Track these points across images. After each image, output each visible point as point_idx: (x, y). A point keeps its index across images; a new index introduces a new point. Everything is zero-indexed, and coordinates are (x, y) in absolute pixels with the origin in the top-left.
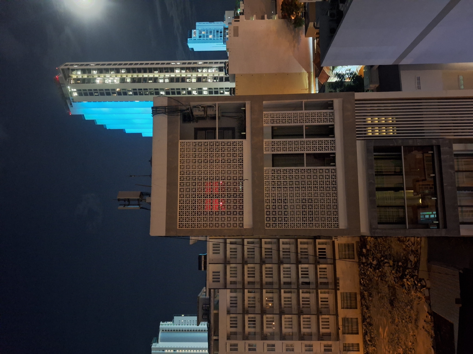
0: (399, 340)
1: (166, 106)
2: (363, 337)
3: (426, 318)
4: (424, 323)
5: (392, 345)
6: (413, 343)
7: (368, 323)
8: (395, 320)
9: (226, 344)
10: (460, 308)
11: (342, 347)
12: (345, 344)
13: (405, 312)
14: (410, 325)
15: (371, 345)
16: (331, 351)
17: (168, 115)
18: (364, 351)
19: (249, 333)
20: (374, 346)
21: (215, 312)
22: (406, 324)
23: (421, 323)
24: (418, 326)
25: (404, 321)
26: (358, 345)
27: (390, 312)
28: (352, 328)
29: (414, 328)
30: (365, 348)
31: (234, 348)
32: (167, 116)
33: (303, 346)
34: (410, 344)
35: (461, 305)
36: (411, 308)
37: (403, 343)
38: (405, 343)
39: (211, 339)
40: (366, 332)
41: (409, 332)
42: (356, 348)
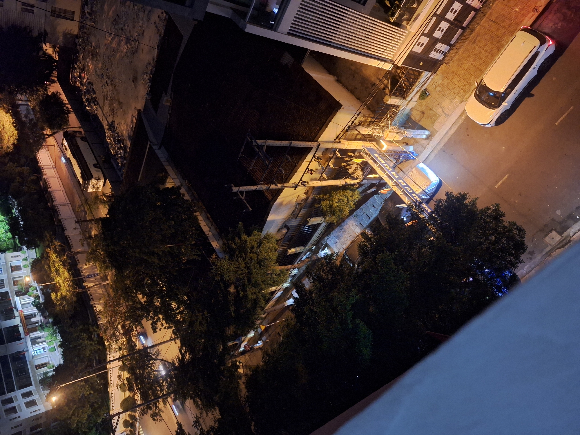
0: (124, 25)
2: (82, 5)
3: (161, 14)
4: (157, 20)
5: (115, 28)
6: (139, 35)
11: (49, 10)
12: (55, 8)
14: (141, 15)
15: (91, 19)
16: (33, 13)
18: (79, 23)
20: (94, 22)
22: (137, 11)
23: (154, 18)
24: (150, 19)
25: (136, 7)
26: (73, 13)
29: (145, 19)
30: (82, 20)
34: (136, 34)
37: (128, 30)
38: (130, 32)
40: (87, 1)
41: (139, 22)
42: (69, 16)
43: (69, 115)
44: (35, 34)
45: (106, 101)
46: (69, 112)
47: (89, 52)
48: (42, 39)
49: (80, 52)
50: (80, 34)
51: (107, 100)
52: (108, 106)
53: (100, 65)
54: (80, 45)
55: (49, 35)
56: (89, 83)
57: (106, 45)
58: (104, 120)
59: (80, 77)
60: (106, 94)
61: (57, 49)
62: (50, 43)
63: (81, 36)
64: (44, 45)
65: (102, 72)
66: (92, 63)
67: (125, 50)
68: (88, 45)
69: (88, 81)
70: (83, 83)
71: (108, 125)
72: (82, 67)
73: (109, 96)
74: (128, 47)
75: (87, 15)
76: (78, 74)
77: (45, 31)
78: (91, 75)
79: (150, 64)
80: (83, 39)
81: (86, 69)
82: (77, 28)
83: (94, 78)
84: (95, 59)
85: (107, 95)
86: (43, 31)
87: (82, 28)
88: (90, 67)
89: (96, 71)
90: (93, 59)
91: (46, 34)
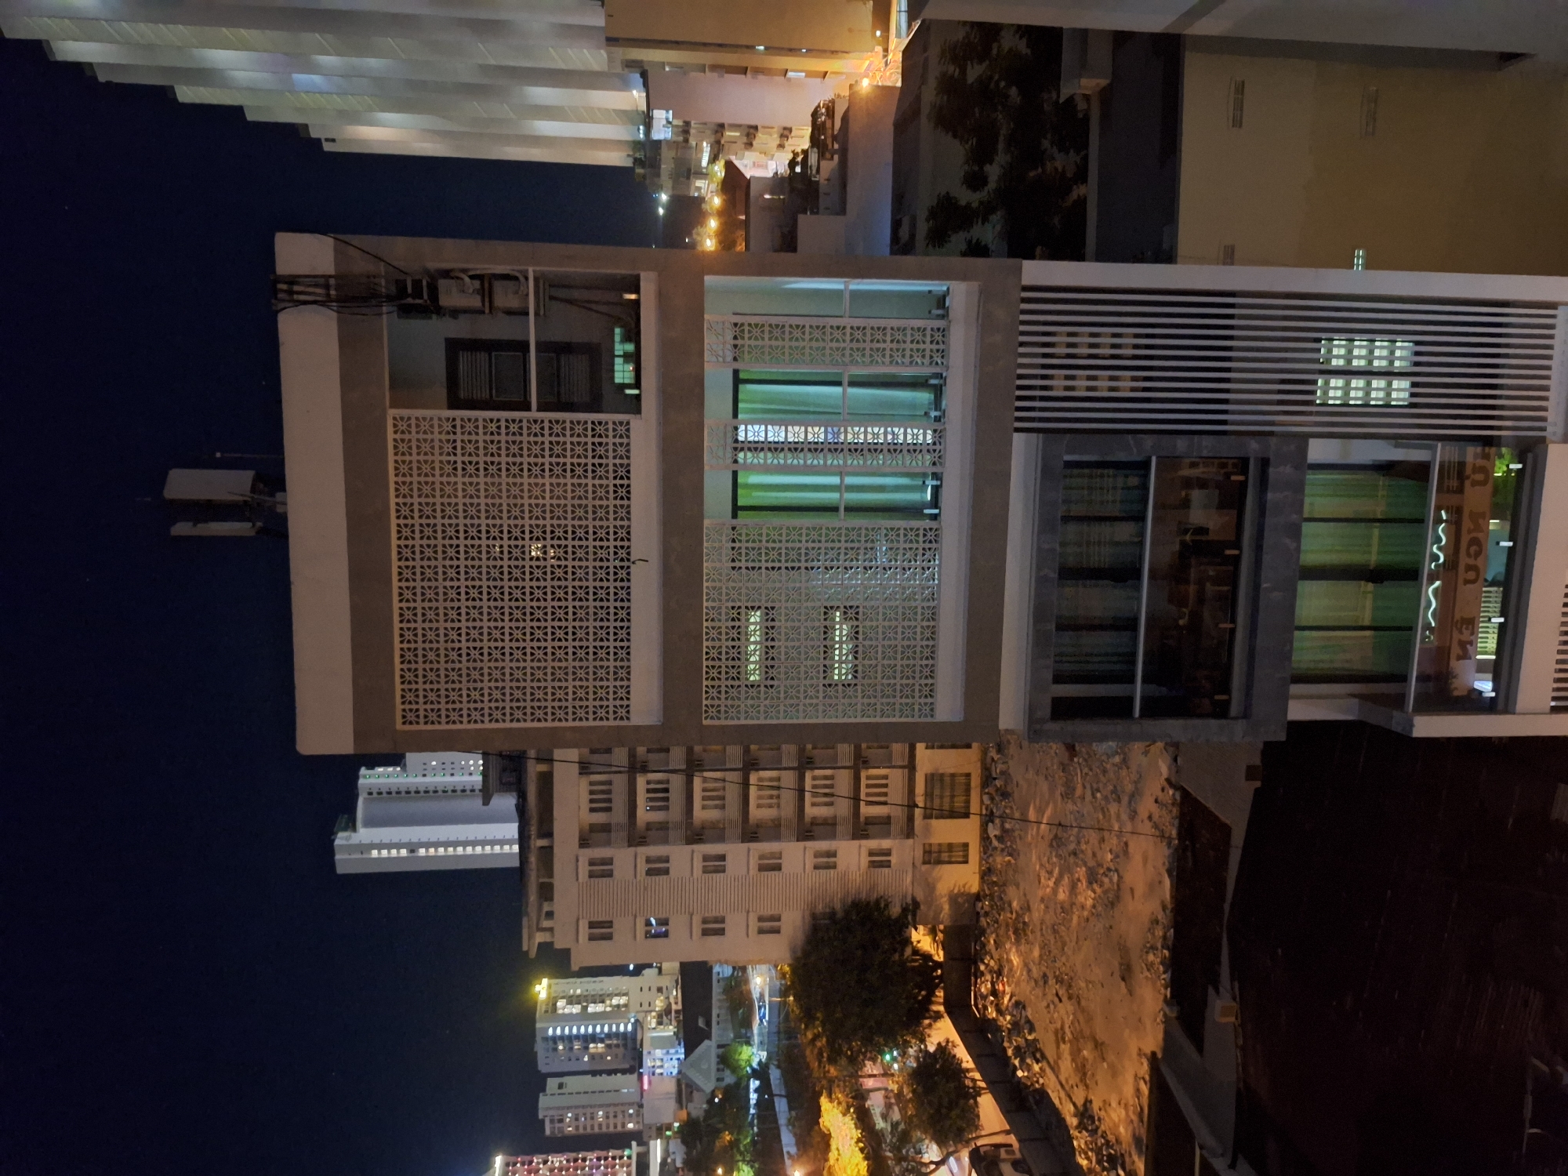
0: (1079, 843)
1: (330, 276)
2: (982, 826)
3: (1160, 793)
4: (1154, 809)
5: (1059, 856)
6: (1117, 856)
7: (997, 790)
8: (1074, 789)
9: (577, 861)
10: (1256, 790)
11: (919, 853)
12: (930, 845)
13: (1105, 771)
14: (1113, 808)
15: (1003, 850)
16: (889, 866)
17: (338, 312)
18: (981, 865)
19: (649, 826)
20: (1010, 855)
21: (542, 768)
22: (1103, 803)
23: (1146, 806)
24: (1135, 812)
25: (1098, 795)
26: (966, 846)
27: (1064, 767)
28: (952, 802)
29: (1124, 817)
30: (985, 857)
31: (602, 870)
32: (334, 315)
33: (809, 855)
34: (1109, 857)
35: (1258, 784)
36: (1125, 761)
37: (1090, 853)
38: (1094, 855)
39: (529, 847)
40: (992, 812)
41: (1112, 827)
42: (958, 855)
43: (978, 1099)
44: (895, 910)
45: (1062, 1046)
46: (978, 1092)
47: (1007, 925)
48: (910, 917)
49: (988, 931)
50: (984, 890)
51: (1064, 1042)
52: (1069, 1058)
53: (1036, 953)
54: (986, 914)
55: (922, 907)
56: (1017, 1004)
57: (1042, 900)
58: (1064, 1101)
59: (994, 992)
60: (1059, 1026)
61: (940, 936)
62: (925, 925)
63: (987, 892)
64: (913, 930)
65: (1044, 969)
66: (1017, 951)
67: (1090, 902)
68: (1003, 909)
69: (1013, 1000)
70: (1003, 1008)
71: (1075, 1115)
72: (996, 968)
73: (1067, 1030)
74: (1095, 893)
75: (995, 843)
76: (989, 985)
77: (914, 900)
78: (1018, 984)
79: (1157, 922)
80: (992, 899)
81: (1006, 971)
82: (977, 877)
83: (1026, 990)
84: (1023, 941)
85: (1062, 1028)
86: (909, 900)
87: (986, 873)
88: (1015, 963)
89: (1029, 971)
90: (1018, 941)
91: (916, 904)
